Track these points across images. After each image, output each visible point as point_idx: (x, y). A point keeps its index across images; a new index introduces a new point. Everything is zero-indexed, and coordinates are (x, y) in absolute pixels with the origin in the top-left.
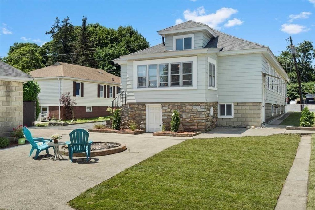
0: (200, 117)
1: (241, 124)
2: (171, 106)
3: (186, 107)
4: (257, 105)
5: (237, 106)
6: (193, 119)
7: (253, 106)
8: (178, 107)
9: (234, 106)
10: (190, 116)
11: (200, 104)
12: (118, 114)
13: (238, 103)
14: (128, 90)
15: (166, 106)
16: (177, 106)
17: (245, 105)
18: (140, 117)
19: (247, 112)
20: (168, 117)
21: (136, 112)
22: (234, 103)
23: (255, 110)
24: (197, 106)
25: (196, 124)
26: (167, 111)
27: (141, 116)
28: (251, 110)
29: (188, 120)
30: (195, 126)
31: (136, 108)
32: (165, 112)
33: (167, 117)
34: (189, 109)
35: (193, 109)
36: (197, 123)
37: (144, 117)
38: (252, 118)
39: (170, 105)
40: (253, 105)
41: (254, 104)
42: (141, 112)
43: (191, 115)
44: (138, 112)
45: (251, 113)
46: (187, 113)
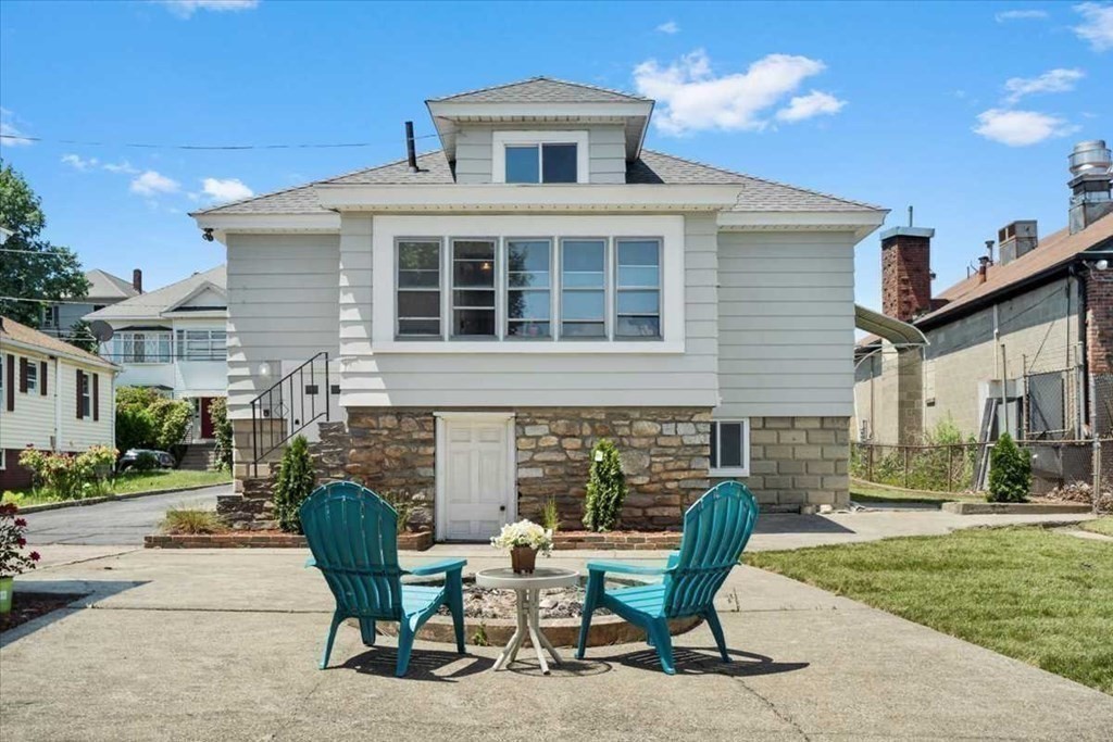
0: (693, 467)
1: (778, 499)
2: (561, 422)
3: (630, 426)
4: (837, 426)
5: (763, 432)
6: (664, 476)
7: (821, 432)
8: (592, 426)
9: (751, 429)
10: (650, 466)
11: (692, 416)
12: (303, 459)
13: (764, 418)
14: (345, 350)
15: (540, 421)
16: (592, 422)
17: (793, 428)
18: (407, 473)
19: (801, 453)
20: (547, 471)
21: (387, 450)
22: (750, 418)
23: (830, 444)
24: (680, 425)
25: (676, 499)
26: (542, 444)
27: (413, 467)
28: (816, 444)
29: (638, 481)
30: (669, 506)
31: (386, 432)
32: (531, 450)
33: (541, 471)
34: (645, 437)
35: (661, 434)
36: (677, 493)
37: (430, 472)
38: (817, 475)
39: (556, 418)
40: (822, 428)
41: (827, 424)
42: (414, 450)
43: (654, 459)
44: (396, 450)
45: (812, 457)
46: (635, 452)
